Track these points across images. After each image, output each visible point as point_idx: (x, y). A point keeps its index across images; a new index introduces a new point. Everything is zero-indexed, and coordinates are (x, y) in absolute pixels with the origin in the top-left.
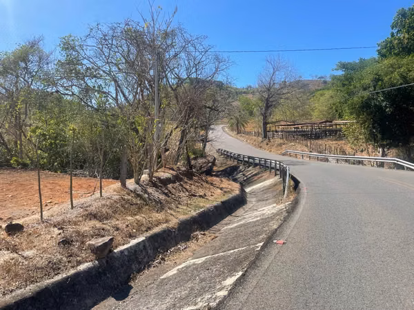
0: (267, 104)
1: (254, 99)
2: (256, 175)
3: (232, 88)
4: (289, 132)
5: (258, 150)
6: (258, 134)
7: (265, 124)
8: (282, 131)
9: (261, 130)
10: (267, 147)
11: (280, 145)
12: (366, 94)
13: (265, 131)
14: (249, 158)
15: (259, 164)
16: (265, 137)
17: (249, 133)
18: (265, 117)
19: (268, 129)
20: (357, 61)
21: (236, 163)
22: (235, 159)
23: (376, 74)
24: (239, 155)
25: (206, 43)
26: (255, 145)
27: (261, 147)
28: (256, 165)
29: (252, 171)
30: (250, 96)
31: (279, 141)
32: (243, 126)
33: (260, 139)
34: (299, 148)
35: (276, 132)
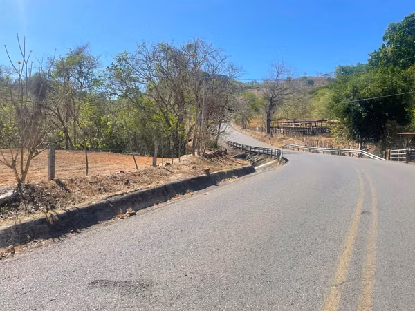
0: (271, 103)
1: (258, 95)
2: (260, 160)
3: (236, 82)
4: (290, 128)
5: (262, 143)
6: (262, 130)
7: (269, 121)
8: (284, 128)
9: (265, 126)
10: (270, 141)
11: (281, 139)
12: (348, 102)
13: (269, 127)
14: (255, 148)
15: (264, 153)
16: (269, 132)
17: (254, 128)
18: (269, 115)
19: (271, 125)
20: (355, 66)
21: (244, 153)
22: (243, 149)
23: (355, 87)
24: (247, 146)
25: (222, 54)
26: (260, 140)
27: (264, 141)
28: (260, 154)
29: (257, 157)
30: (255, 92)
31: (280, 136)
32: (249, 121)
33: (264, 134)
34: (297, 142)
35: (279, 128)
